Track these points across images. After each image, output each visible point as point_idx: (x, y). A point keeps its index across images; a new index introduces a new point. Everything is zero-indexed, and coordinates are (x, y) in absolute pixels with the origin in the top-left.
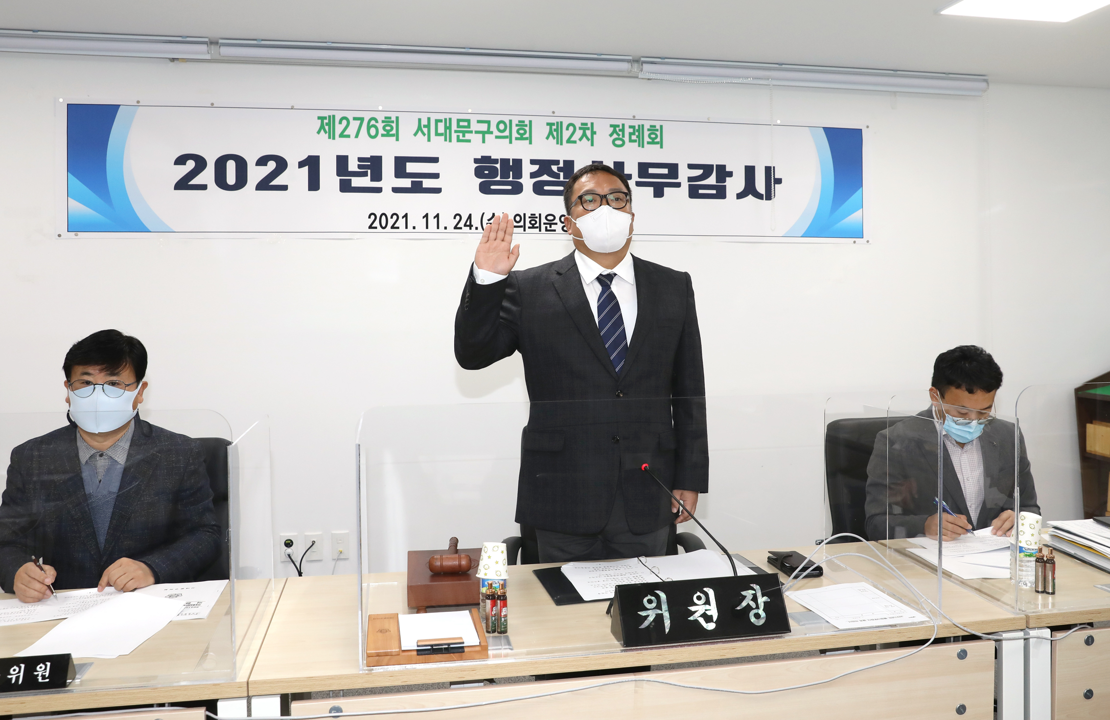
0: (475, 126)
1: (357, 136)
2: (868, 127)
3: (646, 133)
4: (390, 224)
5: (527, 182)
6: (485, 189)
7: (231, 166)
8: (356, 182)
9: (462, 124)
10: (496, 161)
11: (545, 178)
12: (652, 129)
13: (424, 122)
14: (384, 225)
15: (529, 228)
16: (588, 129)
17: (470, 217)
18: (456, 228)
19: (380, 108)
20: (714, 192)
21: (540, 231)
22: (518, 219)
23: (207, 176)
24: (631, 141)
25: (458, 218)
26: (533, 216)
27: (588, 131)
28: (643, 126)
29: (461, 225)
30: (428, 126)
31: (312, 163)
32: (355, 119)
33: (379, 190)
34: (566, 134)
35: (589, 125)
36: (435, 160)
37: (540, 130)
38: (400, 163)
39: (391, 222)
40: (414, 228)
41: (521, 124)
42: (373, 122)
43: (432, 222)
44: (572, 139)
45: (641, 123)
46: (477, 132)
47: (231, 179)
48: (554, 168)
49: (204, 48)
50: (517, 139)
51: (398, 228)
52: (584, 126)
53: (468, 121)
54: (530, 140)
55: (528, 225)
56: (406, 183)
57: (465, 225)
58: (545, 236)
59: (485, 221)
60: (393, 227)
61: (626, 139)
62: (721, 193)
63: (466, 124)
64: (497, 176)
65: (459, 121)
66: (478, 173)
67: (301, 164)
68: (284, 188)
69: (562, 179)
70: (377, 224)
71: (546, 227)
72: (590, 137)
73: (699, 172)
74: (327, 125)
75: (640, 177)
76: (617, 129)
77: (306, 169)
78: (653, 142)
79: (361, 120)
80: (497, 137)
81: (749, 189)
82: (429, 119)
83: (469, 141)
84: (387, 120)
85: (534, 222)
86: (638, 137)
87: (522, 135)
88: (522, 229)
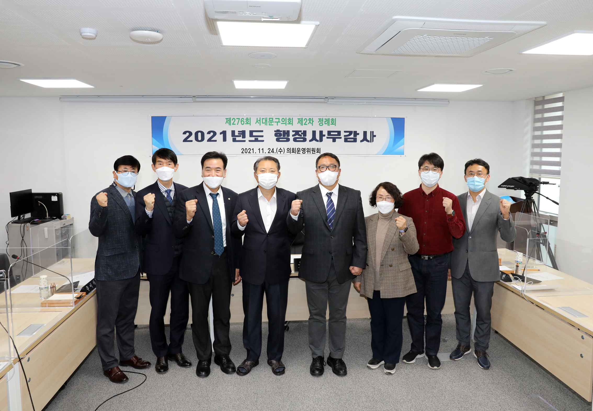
0: (274, 120)
1: (238, 124)
2: (407, 117)
3: (330, 121)
4: (248, 152)
5: (291, 138)
6: (278, 140)
7: (200, 134)
8: (238, 139)
9: (270, 119)
10: (281, 131)
11: (297, 136)
12: (332, 119)
13: (258, 119)
14: (246, 152)
15: (292, 152)
16: (311, 120)
17: (273, 149)
18: (269, 153)
19: (245, 115)
20: (353, 140)
21: (295, 153)
22: (288, 150)
23: (192, 138)
24: (325, 124)
25: (269, 149)
26: (293, 149)
27: (311, 121)
28: (329, 119)
30: (260, 120)
31: (224, 133)
32: (237, 119)
33: (245, 141)
34: (304, 122)
35: (311, 119)
36: (262, 131)
37: (295, 121)
38: (251, 132)
39: (248, 151)
40: (256, 153)
41: (289, 119)
42: (243, 120)
43: (261, 151)
44: (306, 123)
45: (328, 118)
46: (275, 122)
47: (200, 138)
48: (300, 133)
49: (191, 99)
50: (288, 124)
51: (251, 153)
52: (310, 119)
53: (273, 118)
54: (292, 124)
55: (291, 151)
56: (253, 139)
57: (272, 152)
58: (297, 155)
59: (278, 150)
60: (249, 153)
61: (324, 123)
62: (355, 140)
63: (272, 119)
64: (281, 136)
65: (269, 118)
66: (276, 135)
67: (221, 133)
68: (216, 141)
69: (302, 137)
70: (244, 152)
71: (297, 152)
72: (312, 123)
73: (348, 133)
74: (228, 121)
75: (328, 135)
76: (321, 120)
77: (222, 135)
78: (332, 124)
79: (239, 119)
80: (282, 123)
81: (365, 139)
82: (260, 118)
83: (273, 125)
84: (247, 119)
85: (293, 151)
86: (327, 122)
87: (290, 122)
88: (290, 153)
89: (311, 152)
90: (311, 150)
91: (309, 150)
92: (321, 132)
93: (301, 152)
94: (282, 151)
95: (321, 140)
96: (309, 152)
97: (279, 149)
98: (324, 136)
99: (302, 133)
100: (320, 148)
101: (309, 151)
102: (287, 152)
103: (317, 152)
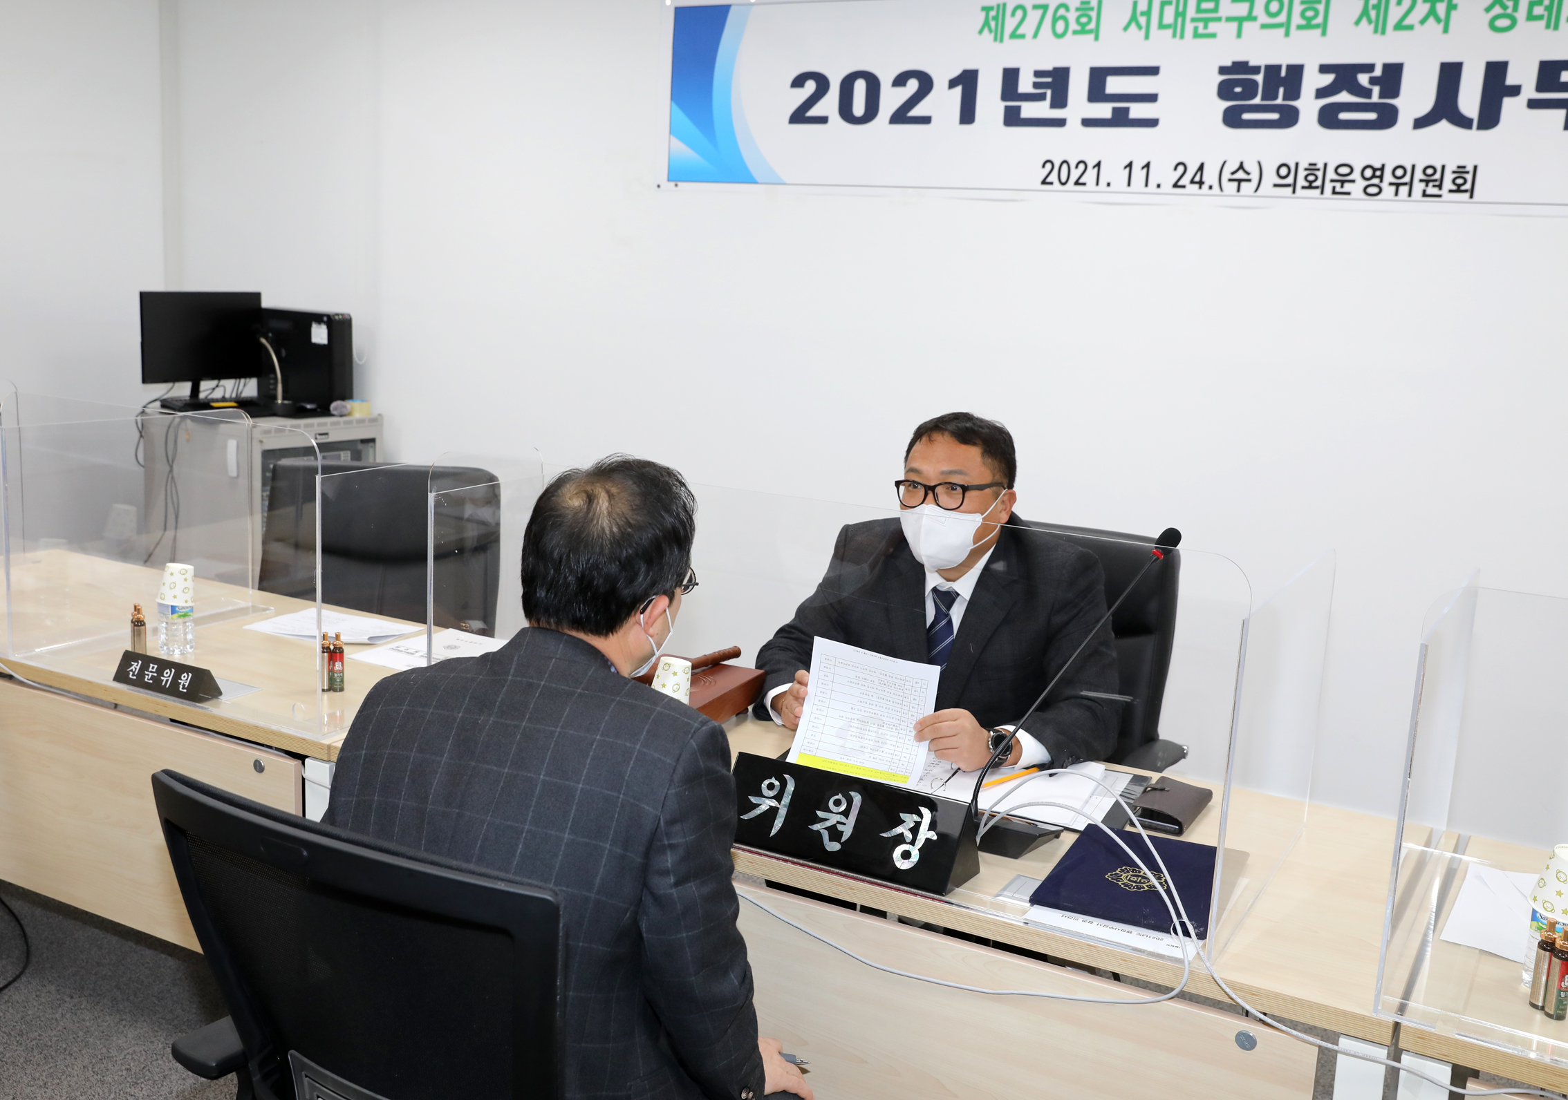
0: (1227, 9)
1: (1035, 36)
4: (1073, 179)
5: (1308, 105)
6: (1232, 119)
7: (860, 88)
8: (1029, 110)
9: (1204, 6)
10: (1256, 70)
11: (1344, 97)
13: (1142, 7)
14: (1064, 179)
15: (1304, 187)
17: (1201, 168)
18: (1176, 185)
21: (1322, 193)
22: (1284, 171)
23: (829, 105)
25: (1181, 168)
26: (1312, 168)
29: (1184, 181)
30: (1148, 13)
31: (967, 81)
32: (1035, 7)
33: (1061, 123)
34: (1395, 14)
36: (1153, 71)
37: (1345, 9)
38: (1098, 76)
39: (1075, 174)
40: (1109, 184)
42: (1062, 12)
43: (1139, 175)
44: (1407, 22)
46: (1229, 19)
47: (859, 108)
48: (1363, 79)
50: (1299, 27)
51: (1085, 184)
54: (1324, 28)
55: (1301, 182)
56: (1104, 110)
57: (1192, 182)
59: (1226, 175)
60: (1077, 183)
61: (1521, 14)
63: (1211, 6)
64: (1254, 96)
65: (1200, 1)
66: (1225, 91)
67: (953, 84)
68: (926, 120)
69: (1375, 98)
70: (1053, 177)
71: (1334, 188)
72: (1442, 16)
74: (994, 20)
75: (1537, 90)
77: (958, 90)
79: (1045, 8)
80: (1264, 26)
82: (1151, 1)
83: (1213, 35)
84: (1084, 7)
85: (1313, 178)
86: (1549, 9)
87: (1309, 19)
88: (1290, 189)
89: (1418, 187)
90: (1419, 175)
91: (1402, 179)
92: (1496, 71)
93: (1357, 188)
94: (1249, 180)
95: (1489, 118)
96: (1404, 190)
97: (1232, 166)
98: (1515, 91)
100: (1475, 168)
101: (1405, 184)
102: (1276, 185)
103: (1451, 191)
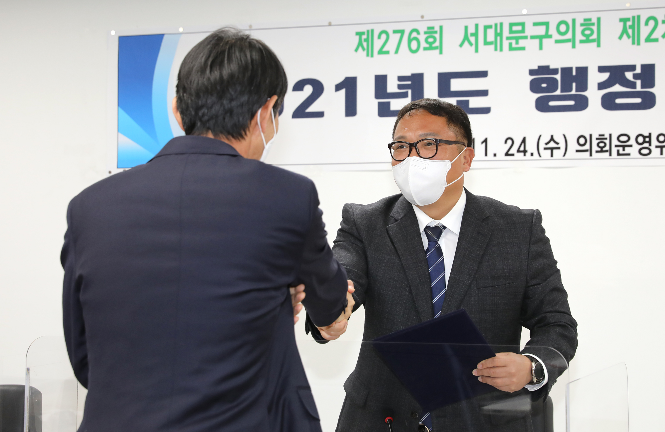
0: (530, 30)
1: (397, 52)
5: (594, 95)
6: (542, 106)
8: (395, 104)
9: (515, 28)
10: (555, 71)
11: (617, 88)
13: (471, 30)
15: (597, 152)
17: (524, 141)
18: (507, 154)
19: (422, 17)
21: (610, 155)
22: (582, 141)
25: (510, 142)
26: (601, 138)
29: (514, 150)
30: (475, 35)
31: (349, 85)
32: (395, 32)
34: (645, 31)
36: (483, 74)
37: (611, 29)
38: (444, 79)
41: (587, 23)
42: (414, 35)
43: (480, 148)
44: (653, 36)
46: (533, 37)
48: (629, 75)
50: (581, 42)
53: (523, 24)
54: (598, 42)
55: (595, 148)
57: (519, 151)
58: (616, 161)
59: (542, 145)
63: (519, 28)
64: (555, 89)
65: (511, 25)
66: (535, 87)
67: (338, 88)
68: (320, 115)
69: (639, 88)
71: (618, 151)
74: (365, 41)
77: (343, 92)
79: (402, 32)
80: (557, 42)
82: (477, 26)
83: (523, 49)
84: (430, 31)
85: (603, 145)
87: (587, 36)
88: (588, 153)
91: (664, 143)
93: (634, 150)
94: (559, 148)
97: (545, 139)
99: (636, 76)
102: (577, 151)
